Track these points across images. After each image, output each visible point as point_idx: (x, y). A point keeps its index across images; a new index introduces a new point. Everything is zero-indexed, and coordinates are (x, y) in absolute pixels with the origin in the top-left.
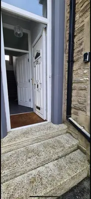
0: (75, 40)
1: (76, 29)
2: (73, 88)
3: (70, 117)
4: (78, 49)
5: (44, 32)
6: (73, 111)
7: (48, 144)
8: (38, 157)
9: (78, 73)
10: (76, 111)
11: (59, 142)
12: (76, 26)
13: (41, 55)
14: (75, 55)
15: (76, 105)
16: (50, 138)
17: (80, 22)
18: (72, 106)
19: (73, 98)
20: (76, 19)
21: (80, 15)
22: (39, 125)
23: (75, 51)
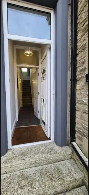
0: (78, 58)
1: (78, 48)
2: (77, 109)
3: (75, 141)
4: (81, 68)
5: (48, 51)
6: (77, 135)
7: (47, 171)
8: (30, 189)
9: (80, 93)
10: (81, 136)
11: (59, 171)
12: (79, 44)
13: (46, 73)
14: (78, 73)
15: (80, 129)
16: (50, 163)
17: (82, 40)
18: (76, 129)
19: (77, 120)
20: (78, 38)
21: (82, 34)
22: (40, 145)
23: (78, 69)
